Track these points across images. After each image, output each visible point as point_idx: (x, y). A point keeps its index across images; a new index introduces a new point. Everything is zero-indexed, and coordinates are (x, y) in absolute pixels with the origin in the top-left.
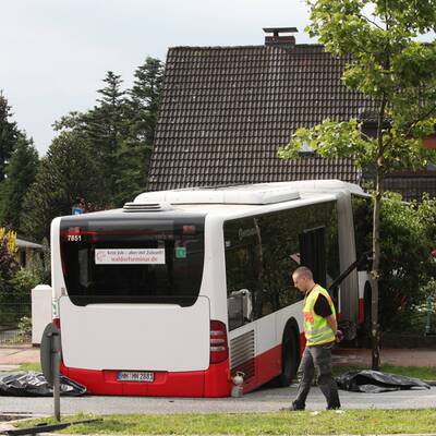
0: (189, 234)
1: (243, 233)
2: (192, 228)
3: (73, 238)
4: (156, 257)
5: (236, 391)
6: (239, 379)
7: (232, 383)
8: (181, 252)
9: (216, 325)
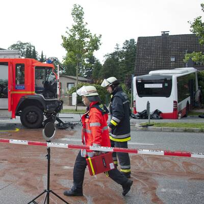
0: (168, 80)
1: (180, 80)
2: (169, 79)
3: (139, 82)
4: (160, 86)
5: (179, 118)
6: (180, 115)
7: (178, 116)
8: (166, 85)
9: (175, 102)
